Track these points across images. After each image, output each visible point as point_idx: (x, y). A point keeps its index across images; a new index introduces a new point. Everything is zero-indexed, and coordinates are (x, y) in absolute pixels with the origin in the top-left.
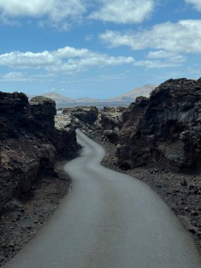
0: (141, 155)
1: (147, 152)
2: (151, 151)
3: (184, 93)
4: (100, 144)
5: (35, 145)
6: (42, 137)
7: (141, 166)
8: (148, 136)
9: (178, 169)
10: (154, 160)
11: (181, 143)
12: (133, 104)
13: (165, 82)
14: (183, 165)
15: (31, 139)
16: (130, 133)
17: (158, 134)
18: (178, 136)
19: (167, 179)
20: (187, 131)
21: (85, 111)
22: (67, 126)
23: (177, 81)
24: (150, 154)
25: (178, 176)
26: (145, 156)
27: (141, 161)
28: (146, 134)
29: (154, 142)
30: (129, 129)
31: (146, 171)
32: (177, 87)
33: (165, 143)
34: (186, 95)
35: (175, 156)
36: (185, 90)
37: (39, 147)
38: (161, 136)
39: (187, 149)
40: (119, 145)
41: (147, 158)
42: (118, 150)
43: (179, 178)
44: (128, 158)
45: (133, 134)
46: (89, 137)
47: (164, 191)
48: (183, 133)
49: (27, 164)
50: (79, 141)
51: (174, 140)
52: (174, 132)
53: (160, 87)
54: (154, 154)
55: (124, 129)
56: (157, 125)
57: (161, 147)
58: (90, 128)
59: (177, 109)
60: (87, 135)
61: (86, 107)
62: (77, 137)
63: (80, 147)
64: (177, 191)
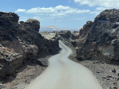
0: (89, 53)
1: (92, 52)
2: (94, 51)
3: (115, 17)
4: (70, 48)
5: (24, 45)
6: (30, 41)
7: (88, 59)
8: (93, 42)
9: (110, 62)
10: (96, 56)
11: (112, 47)
12: (85, 25)
13: (103, 12)
14: (113, 59)
15: (22, 41)
16: (83, 41)
17: (98, 41)
18: (111, 42)
19: (103, 67)
20: (116, 39)
21: (65, 33)
22: (53, 38)
23: (110, 11)
24: (93, 53)
25: (110, 66)
26: (91, 53)
27: (89, 56)
28: (92, 41)
29: (96, 46)
30: (82, 39)
31: (91, 62)
32: (110, 14)
33: (102, 47)
34: (116, 18)
35: (108, 54)
36: (116, 15)
37: (26, 46)
38: (100, 43)
39: (115, 50)
40: (77, 48)
41: (92, 55)
42: (77, 50)
43: (110, 67)
44: (81, 55)
45: (85, 41)
46: (65, 44)
47: (101, 76)
48: (113, 40)
49: (14, 56)
50: (60, 46)
51: (108, 45)
52: (108, 40)
53: (100, 14)
54: (96, 52)
55: (80, 39)
56: (98, 36)
57: (100, 49)
58: (66, 40)
59: (110, 26)
60: (64, 43)
61: (65, 31)
62: (59, 44)
63: (60, 49)
64: (110, 77)
